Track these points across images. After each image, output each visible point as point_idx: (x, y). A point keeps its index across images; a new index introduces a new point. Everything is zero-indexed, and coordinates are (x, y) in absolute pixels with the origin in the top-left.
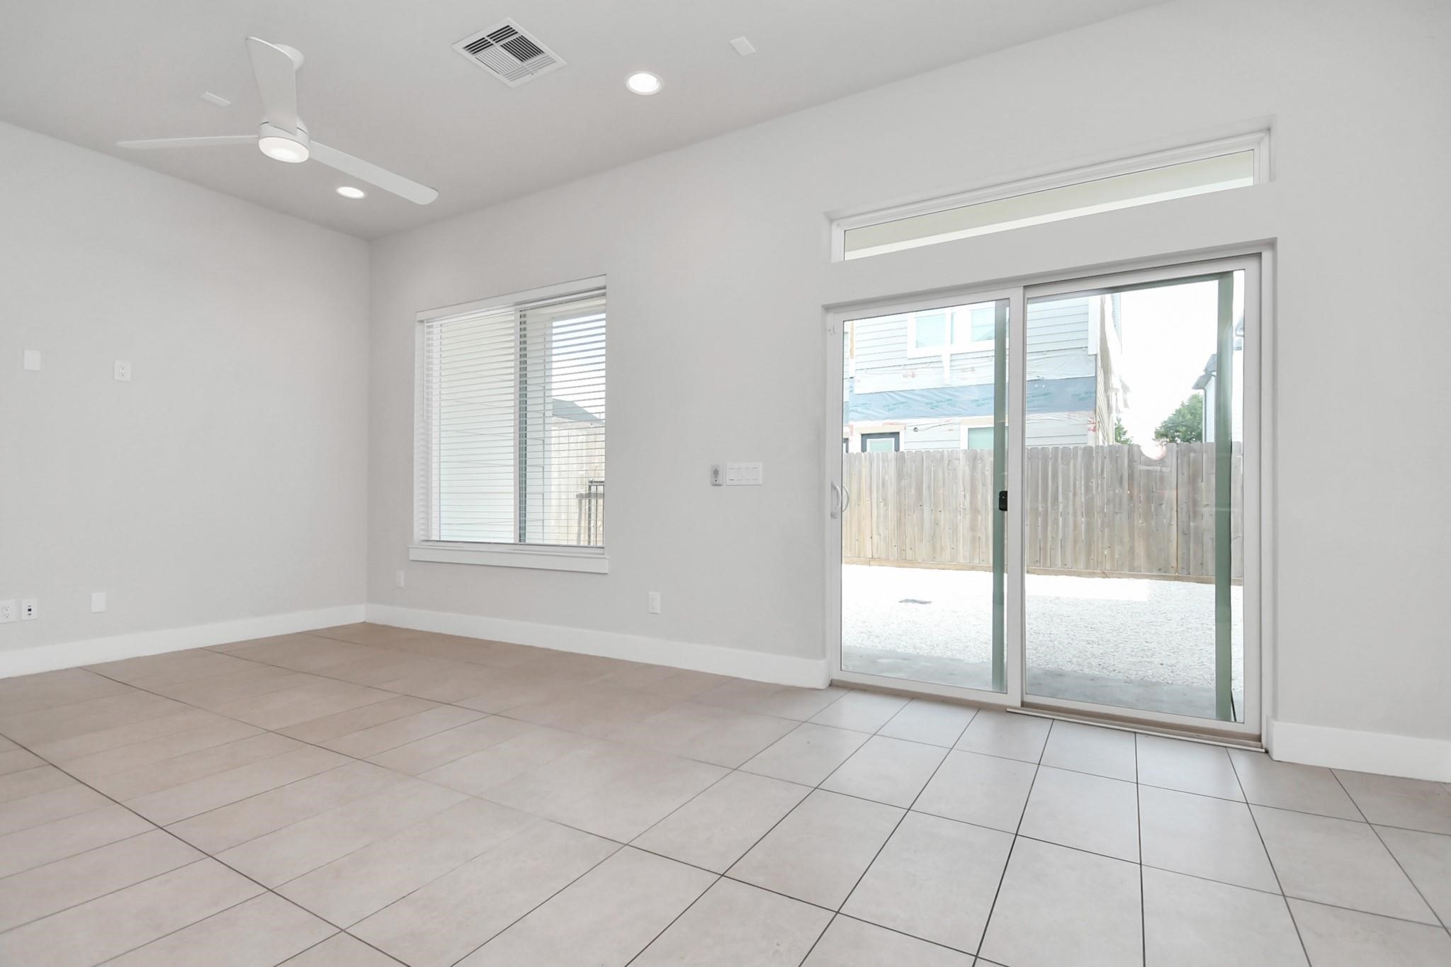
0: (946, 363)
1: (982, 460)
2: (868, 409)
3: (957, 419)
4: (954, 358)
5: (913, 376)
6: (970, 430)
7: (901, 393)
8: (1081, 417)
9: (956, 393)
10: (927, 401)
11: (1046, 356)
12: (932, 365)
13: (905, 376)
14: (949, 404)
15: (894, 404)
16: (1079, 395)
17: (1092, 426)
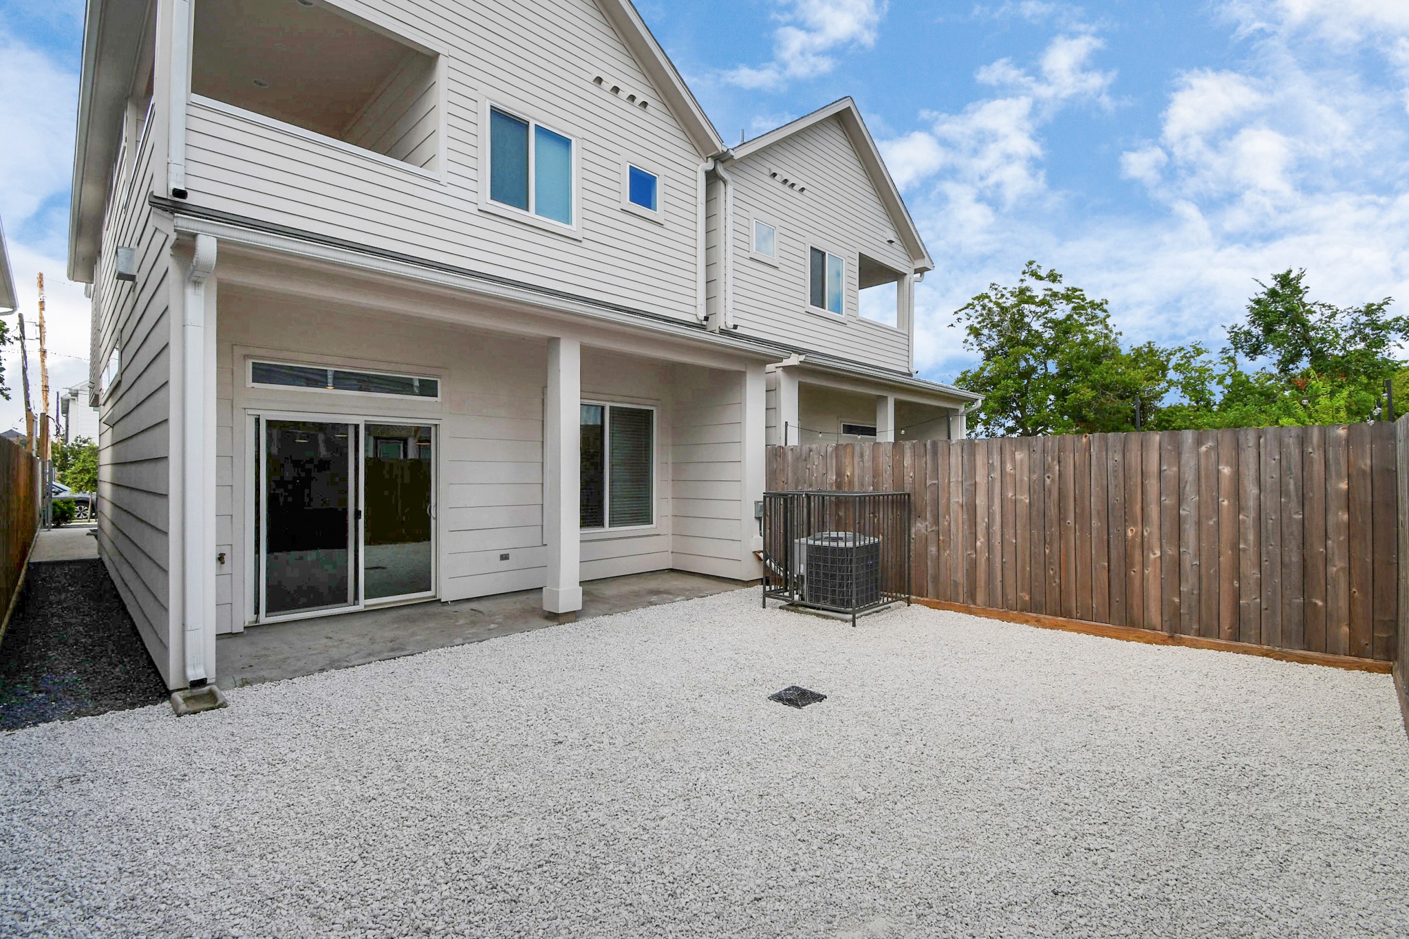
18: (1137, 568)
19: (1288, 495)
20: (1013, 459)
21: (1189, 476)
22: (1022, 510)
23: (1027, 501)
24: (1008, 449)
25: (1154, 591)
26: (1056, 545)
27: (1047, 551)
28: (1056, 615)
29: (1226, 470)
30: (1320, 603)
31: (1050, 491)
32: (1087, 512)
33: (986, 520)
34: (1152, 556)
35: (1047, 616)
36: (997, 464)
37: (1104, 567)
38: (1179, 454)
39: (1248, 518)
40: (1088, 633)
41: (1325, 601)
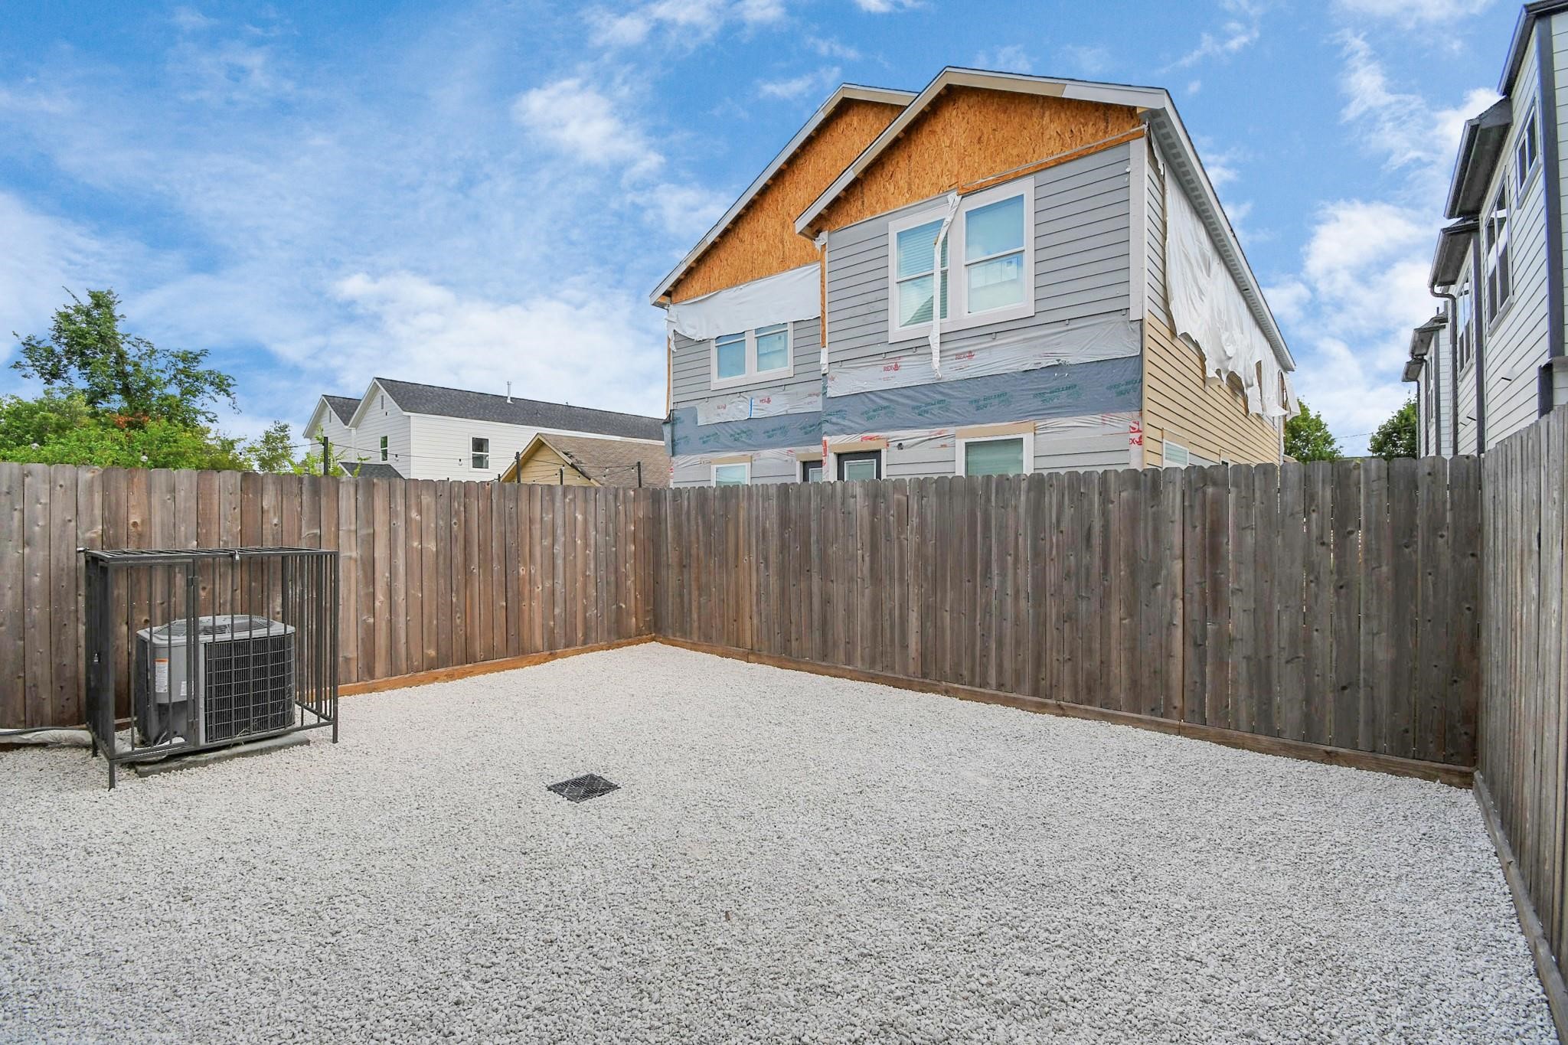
0: (936, 348)
1: (884, 496)
2: (844, 418)
3: (951, 430)
4: (946, 338)
5: (896, 368)
6: (968, 445)
7: (882, 394)
8: (1121, 422)
9: (950, 392)
10: (915, 404)
11: (1069, 327)
12: (919, 351)
13: (886, 369)
14: (940, 408)
15: (874, 411)
16: (1119, 385)
17: (1136, 436)
18: (526, 603)
19: (609, 536)
20: (419, 505)
21: (559, 522)
22: (429, 561)
23: (434, 549)
24: (413, 493)
25: (538, 620)
26: (462, 593)
27: (454, 600)
28: (462, 664)
29: (579, 517)
30: (624, 606)
31: (456, 537)
32: (489, 557)
33: (387, 575)
34: (537, 590)
35: (456, 667)
36: (401, 508)
37: (502, 606)
38: (554, 504)
39: (591, 552)
40: (491, 672)
41: (626, 604)
